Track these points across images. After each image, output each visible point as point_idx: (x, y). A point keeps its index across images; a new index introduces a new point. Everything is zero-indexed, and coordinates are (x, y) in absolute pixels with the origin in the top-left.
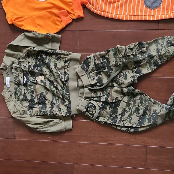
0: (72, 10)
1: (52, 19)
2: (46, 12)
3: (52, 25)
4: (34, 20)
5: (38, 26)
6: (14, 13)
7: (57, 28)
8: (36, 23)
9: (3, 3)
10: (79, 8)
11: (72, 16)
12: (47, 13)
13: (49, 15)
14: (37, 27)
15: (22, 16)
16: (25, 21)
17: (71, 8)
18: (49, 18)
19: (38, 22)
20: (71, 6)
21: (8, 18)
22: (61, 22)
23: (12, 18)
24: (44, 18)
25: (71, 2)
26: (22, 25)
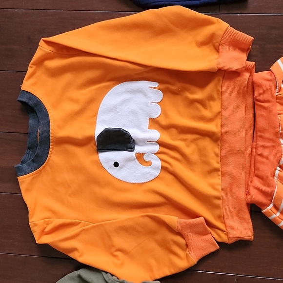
0: (220, 218)
1: (159, 237)
2: (143, 216)
3: (160, 252)
4: (109, 237)
5: (119, 253)
6: (54, 212)
7: (173, 264)
8: (113, 246)
9: (23, 182)
10: (240, 215)
11: (218, 235)
12: (148, 220)
13: (152, 225)
14: (115, 256)
15: (74, 221)
16: (83, 236)
17: (218, 212)
18: (152, 233)
19: (120, 241)
20: (217, 207)
21: (36, 225)
22: (185, 247)
23: (45, 226)
24: (138, 232)
25: (218, 198)
26: (74, 250)
